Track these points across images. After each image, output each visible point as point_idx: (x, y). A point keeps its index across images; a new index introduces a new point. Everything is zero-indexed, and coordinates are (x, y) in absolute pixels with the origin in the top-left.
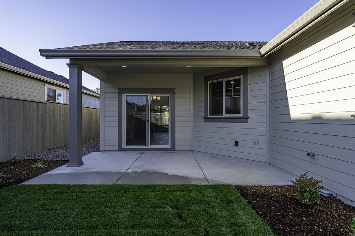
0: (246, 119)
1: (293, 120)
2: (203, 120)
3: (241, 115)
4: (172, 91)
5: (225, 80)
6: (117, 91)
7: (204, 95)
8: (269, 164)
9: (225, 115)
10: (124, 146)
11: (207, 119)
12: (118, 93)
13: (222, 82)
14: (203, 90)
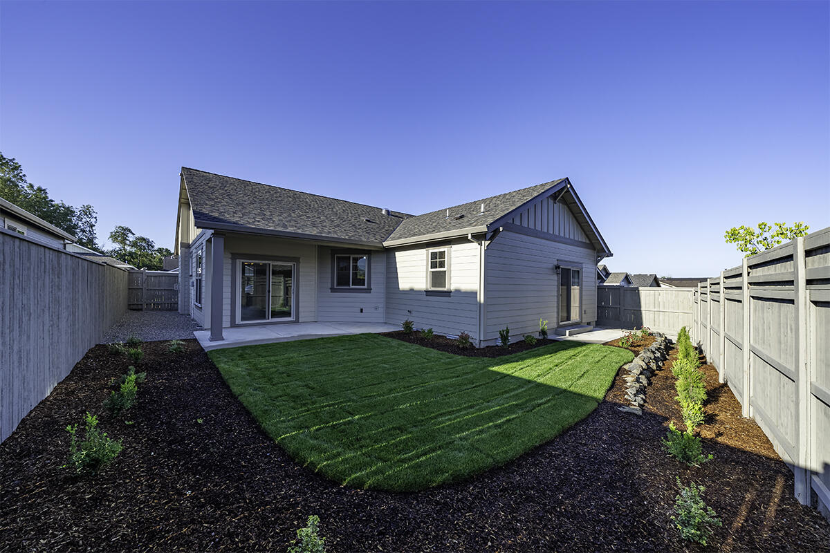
0: (369, 290)
1: (401, 291)
2: (330, 291)
3: (366, 287)
4: (297, 260)
5: (352, 256)
6: (230, 256)
7: (330, 271)
8: (386, 323)
9: (351, 287)
10: (238, 321)
11: (333, 290)
12: (231, 258)
13: (350, 257)
14: (330, 262)
